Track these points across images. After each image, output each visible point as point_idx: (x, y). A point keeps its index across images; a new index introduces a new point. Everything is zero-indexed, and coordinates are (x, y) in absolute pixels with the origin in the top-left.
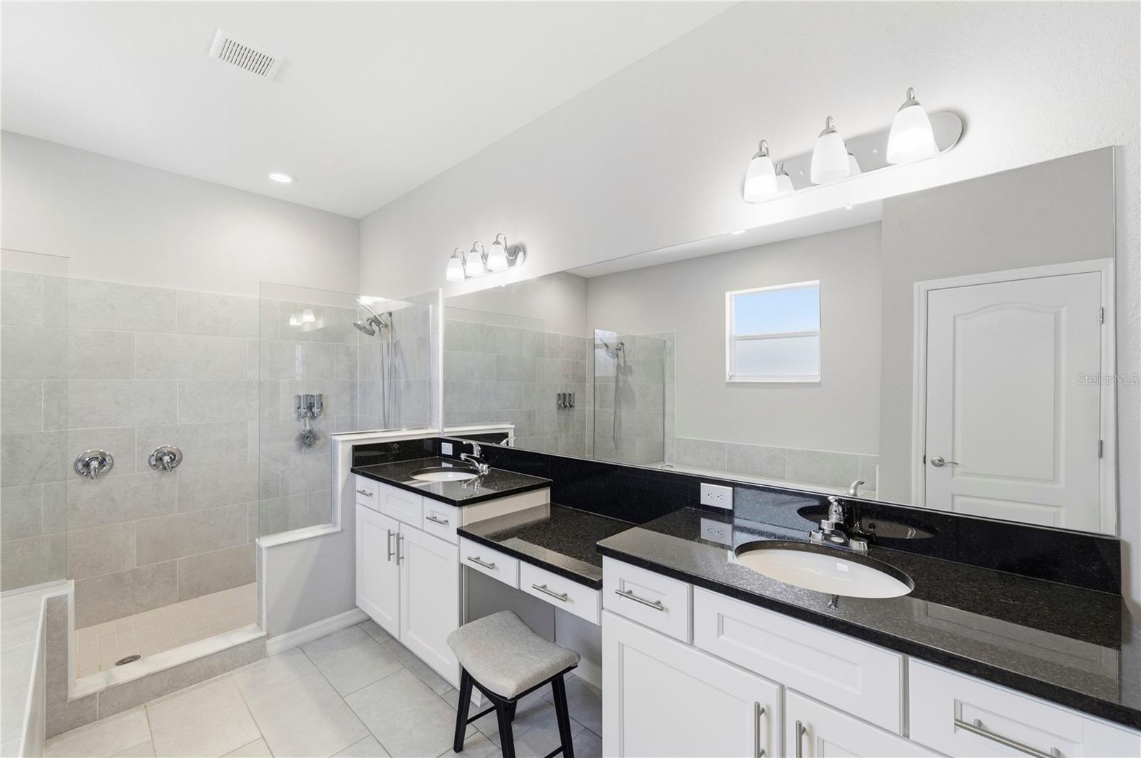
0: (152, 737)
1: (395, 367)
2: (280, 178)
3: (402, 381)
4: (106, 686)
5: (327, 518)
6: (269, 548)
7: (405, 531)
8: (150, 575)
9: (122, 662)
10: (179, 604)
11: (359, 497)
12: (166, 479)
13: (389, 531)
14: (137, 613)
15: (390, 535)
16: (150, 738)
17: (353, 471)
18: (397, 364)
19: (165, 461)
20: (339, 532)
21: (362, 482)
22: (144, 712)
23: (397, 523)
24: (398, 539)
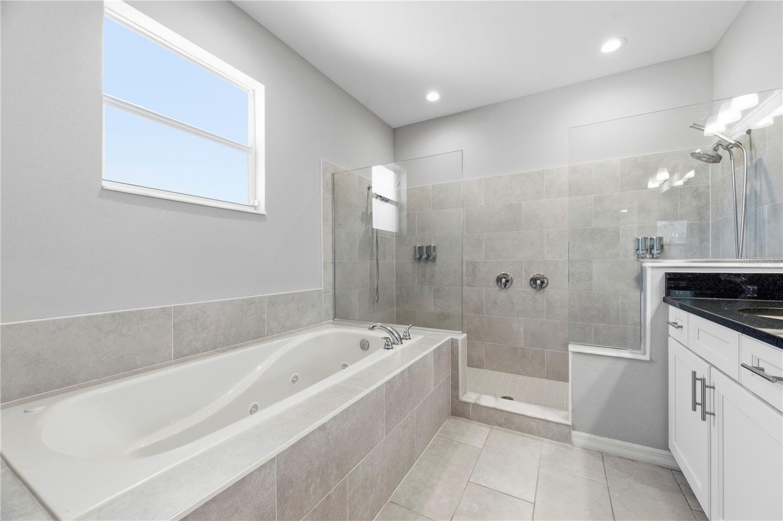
0: (483, 448)
1: (756, 193)
2: (611, 46)
3: (766, 208)
4: (474, 402)
5: (638, 344)
6: (574, 353)
7: (716, 379)
8: (530, 354)
9: (504, 398)
10: (546, 380)
11: (671, 329)
12: (539, 296)
13: (694, 373)
14: (524, 375)
15: (695, 379)
16: (482, 448)
17: (665, 300)
18: (758, 189)
19: (538, 283)
20: (647, 361)
21: (675, 313)
22: (489, 430)
23: (708, 366)
24: (704, 386)
